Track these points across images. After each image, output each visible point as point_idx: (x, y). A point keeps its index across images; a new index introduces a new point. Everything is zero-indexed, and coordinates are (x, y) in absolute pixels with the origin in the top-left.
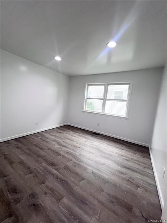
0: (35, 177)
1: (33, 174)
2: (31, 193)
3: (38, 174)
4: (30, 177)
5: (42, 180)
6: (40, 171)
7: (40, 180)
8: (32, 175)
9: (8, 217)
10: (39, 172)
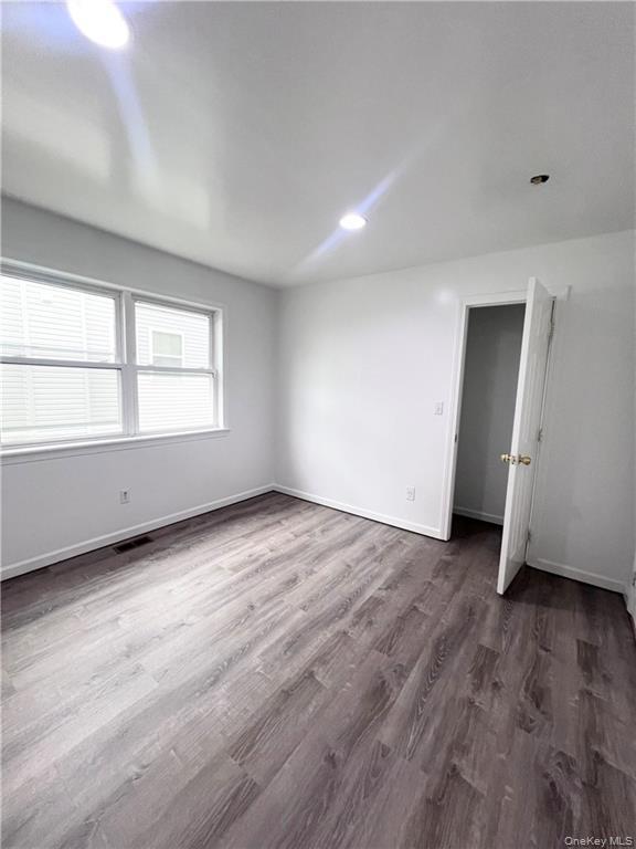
0: (466, 742)
1: (455, 761)
2: (521, 727)
3: (448, 740)
4: (474, 768)
5: (465, 713)
6: (430, 736)
7: (468, 718)
8: (462, 763)
9: (606, 763)
10: (438, 737)
